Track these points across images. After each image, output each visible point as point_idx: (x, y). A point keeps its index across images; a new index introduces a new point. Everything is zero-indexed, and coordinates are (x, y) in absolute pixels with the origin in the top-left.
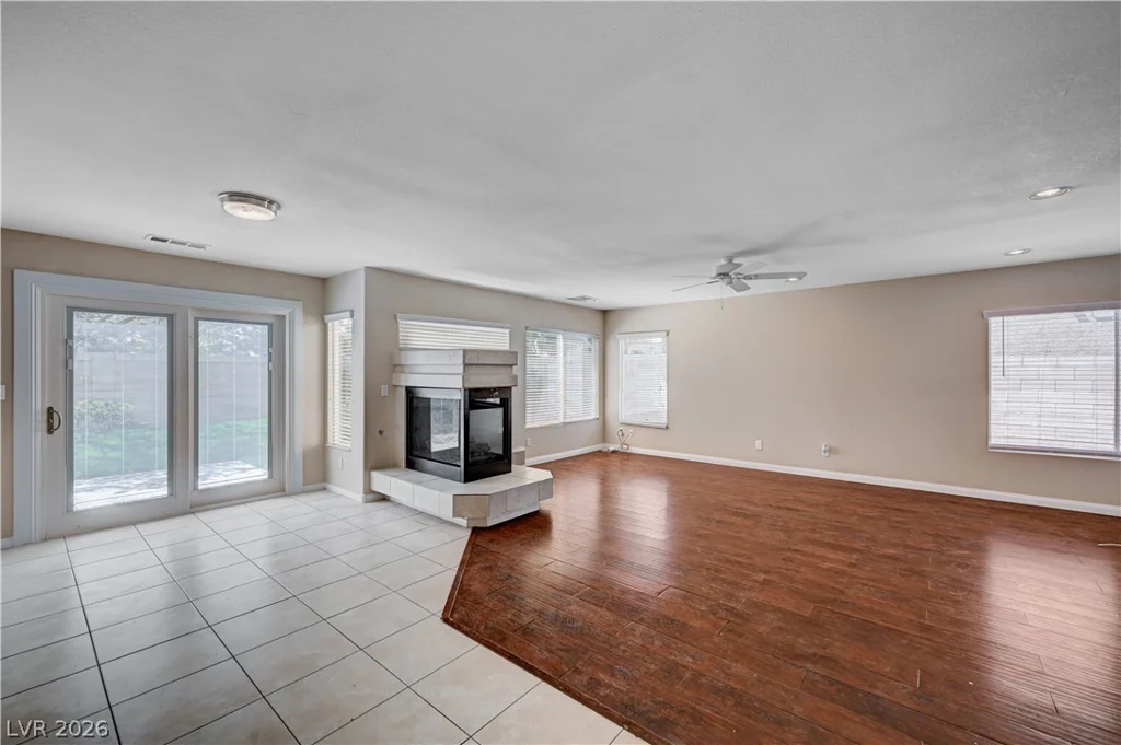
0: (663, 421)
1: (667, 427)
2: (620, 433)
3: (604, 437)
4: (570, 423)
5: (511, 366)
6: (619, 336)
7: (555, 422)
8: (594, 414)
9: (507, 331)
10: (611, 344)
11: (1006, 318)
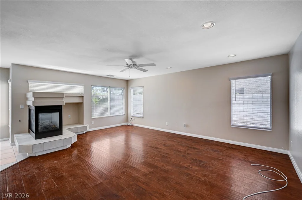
0: (142, 116)
1: (143, 118)
2: (131, 119)
3: (127, 120)
4: (112, 116)
5: (62, 98)
6: (131, 88)
7: (107, 116)
8: (123, 113)
9: (83, 86)
10: (129, 90)
11: (236, 80)
